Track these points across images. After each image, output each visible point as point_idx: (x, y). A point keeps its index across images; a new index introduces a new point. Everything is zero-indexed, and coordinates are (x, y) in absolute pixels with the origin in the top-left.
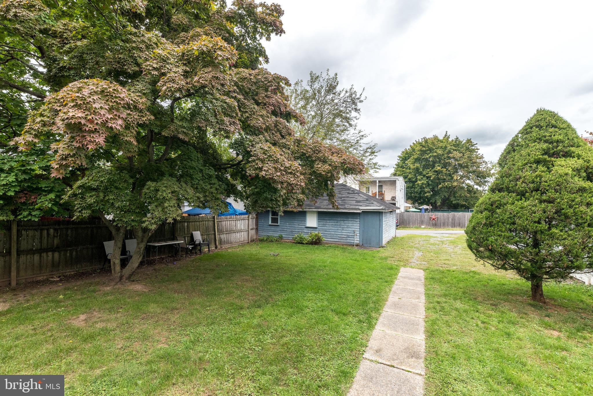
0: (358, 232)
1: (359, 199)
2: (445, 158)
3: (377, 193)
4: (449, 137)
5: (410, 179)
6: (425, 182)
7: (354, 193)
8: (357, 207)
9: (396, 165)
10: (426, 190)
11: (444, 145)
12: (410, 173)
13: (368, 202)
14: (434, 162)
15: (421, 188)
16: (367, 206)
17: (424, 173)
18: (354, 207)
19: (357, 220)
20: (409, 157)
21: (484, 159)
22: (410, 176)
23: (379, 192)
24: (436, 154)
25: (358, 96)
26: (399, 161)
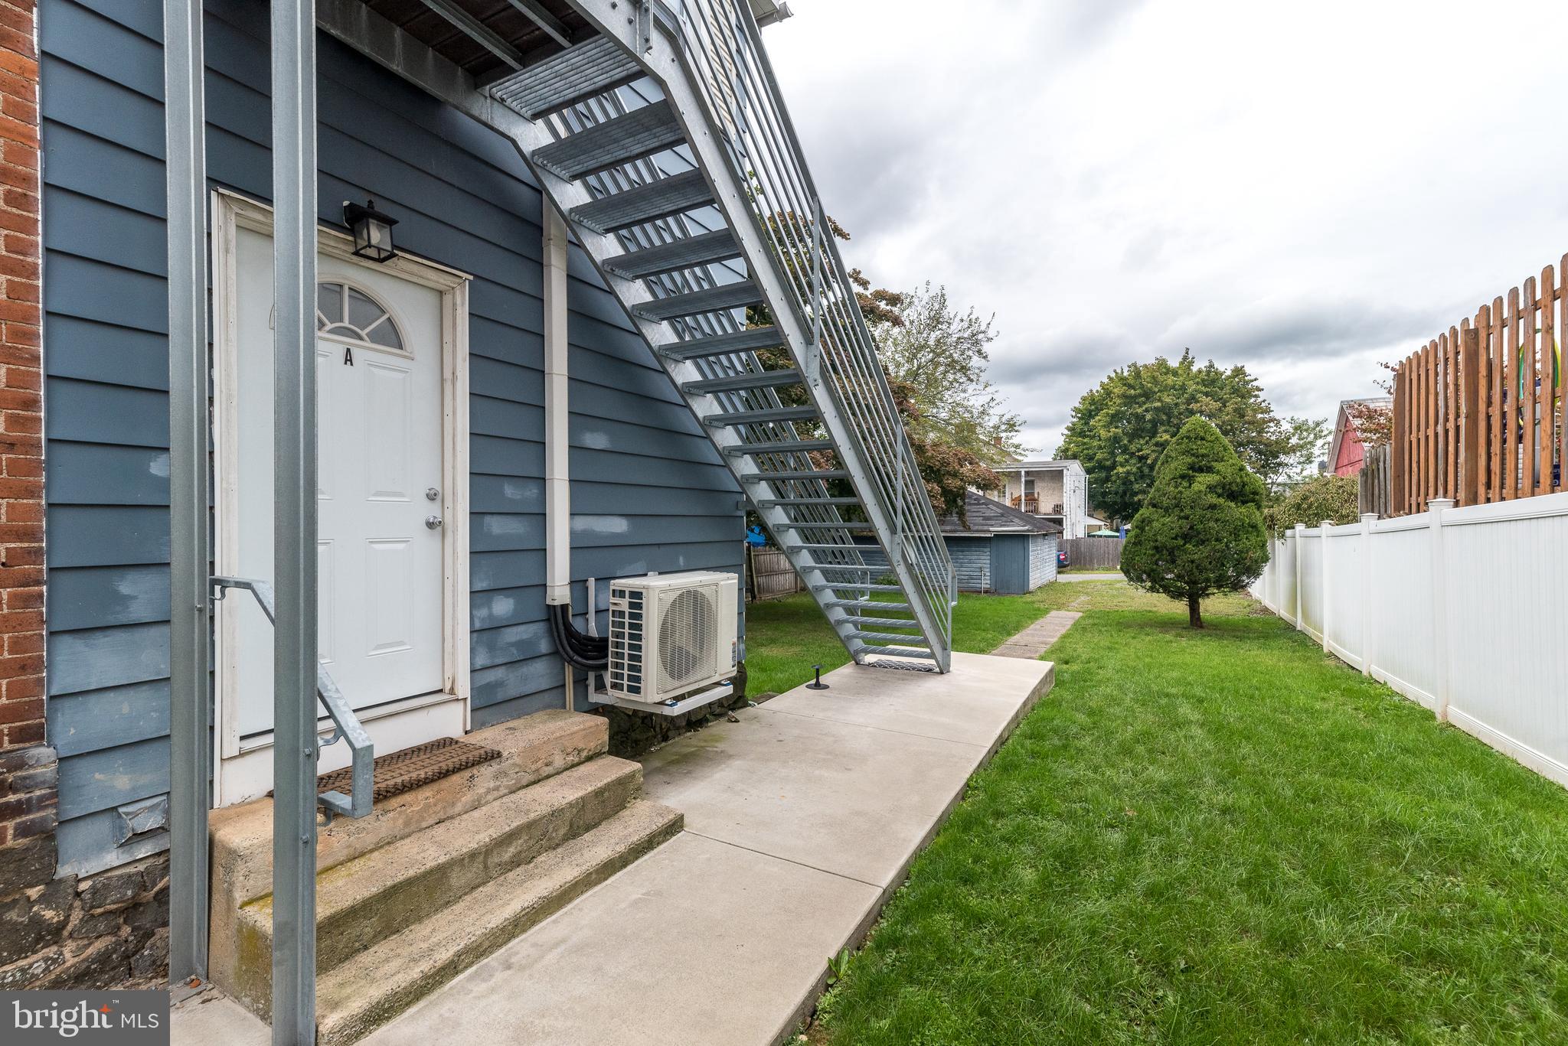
0: (988, 570)
1: (988, 514)
2: (1181, 414)
3: (1023, 498)
4: (1192, 363)
5: (1099, 462)
6: (1134, 470)
7: (979, 504)
8: (986, 528)
9: (1068, 428)
10: (1136, 487)
11: (1179, 381)
12: (1100, 448)
13: (1004, 519)
14: (1155, 423)
15: (1124, 484)
16: (1001, 526)
17: (1133, 448)
18: (980, 528)
19: (985, 550)
20: (1098, 410)
21: (1272, 414)
22: (1099, 456)
23: (1026, 496)
24: (1158, 404)
25: (983, 328)
26: (1075, 420)
